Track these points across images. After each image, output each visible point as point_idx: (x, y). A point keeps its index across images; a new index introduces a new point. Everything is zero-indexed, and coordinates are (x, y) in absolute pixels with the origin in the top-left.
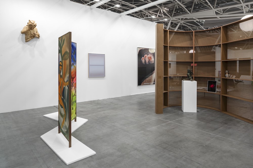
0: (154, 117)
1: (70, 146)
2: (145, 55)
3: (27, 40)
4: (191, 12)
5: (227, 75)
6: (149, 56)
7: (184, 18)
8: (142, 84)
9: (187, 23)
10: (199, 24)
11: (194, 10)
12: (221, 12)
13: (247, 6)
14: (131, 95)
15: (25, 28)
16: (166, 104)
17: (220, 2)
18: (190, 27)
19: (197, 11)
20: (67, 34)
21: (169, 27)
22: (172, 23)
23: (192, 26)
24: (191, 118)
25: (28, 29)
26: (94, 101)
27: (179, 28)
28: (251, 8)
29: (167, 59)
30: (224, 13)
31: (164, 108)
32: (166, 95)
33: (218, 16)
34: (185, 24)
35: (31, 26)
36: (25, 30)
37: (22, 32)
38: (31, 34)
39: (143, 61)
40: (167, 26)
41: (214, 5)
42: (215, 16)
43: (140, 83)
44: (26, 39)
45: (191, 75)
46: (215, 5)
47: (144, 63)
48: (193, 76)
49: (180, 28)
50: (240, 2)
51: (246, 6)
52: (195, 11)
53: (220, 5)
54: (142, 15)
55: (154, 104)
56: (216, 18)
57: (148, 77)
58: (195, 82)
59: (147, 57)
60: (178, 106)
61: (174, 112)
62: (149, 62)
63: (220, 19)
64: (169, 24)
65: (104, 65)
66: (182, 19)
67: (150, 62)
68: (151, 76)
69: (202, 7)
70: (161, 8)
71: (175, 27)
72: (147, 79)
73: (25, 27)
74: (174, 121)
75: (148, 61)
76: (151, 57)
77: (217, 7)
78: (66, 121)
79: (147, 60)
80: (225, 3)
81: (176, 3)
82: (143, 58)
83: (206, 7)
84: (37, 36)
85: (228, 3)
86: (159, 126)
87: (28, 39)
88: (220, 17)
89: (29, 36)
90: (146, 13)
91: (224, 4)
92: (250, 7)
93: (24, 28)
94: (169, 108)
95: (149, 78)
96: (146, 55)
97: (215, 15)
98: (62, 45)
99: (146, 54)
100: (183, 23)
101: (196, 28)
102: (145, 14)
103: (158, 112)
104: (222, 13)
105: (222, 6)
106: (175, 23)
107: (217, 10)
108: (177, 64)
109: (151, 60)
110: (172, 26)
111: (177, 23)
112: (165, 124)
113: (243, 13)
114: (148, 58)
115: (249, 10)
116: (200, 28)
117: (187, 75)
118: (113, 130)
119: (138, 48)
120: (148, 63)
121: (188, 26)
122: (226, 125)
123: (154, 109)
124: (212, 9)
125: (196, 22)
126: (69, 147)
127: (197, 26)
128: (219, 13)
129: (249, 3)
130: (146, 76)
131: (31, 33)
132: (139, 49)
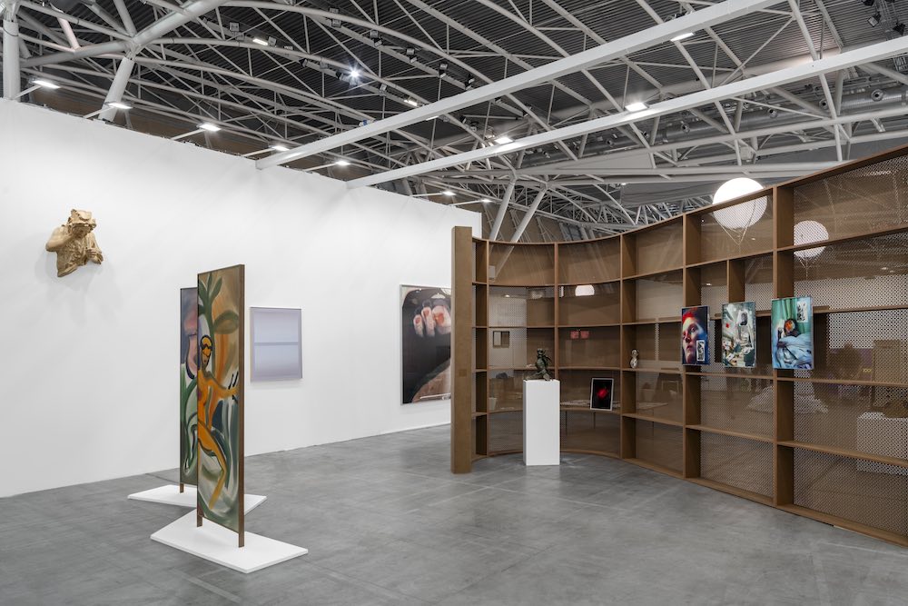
0: (448, 481)
1: (241, 544)
2: (425, 309)
3: (63, 271)
4: (581, 155)
5: (634, 362)
6: (438, 310)
7: (558, 173)
8: (415, 398)
9: (571, 191)
10: (607, 194)
11: (588, 149)
12: (672, 159)
13: (748, 141)
14: (382, 433)
15: (58, 234)
16: (481, 448)
17: (671, 124)
18: (578, 202)
19: (599, 152)
20: (231, 270)
21: (508, 202)
22: (518, 188)
23: (583, 199)
24: (542, 477)
25: (67, 236)
26: (269, 455)
27: (543, 206)
28: (759, 149)
29: (485, 322)
30: (682, 162)
31: (476, 460)
32: (481, 423)
33: (663, 172)
34: (563, 192)
35: (80, 229)
36: (60, 240)
37: (50, 246)
38: (78, 253)
39: (419, 327)
40: (502, 197)
41: (650, 133)
42: (655, 172)
43: (409, 395)
44: (60, 269)
45: (546, 365)
46: (654, 135)
47: (421, 333)
48: (556, 368)
49: (547, 205)
50: (727, 129)
51: (744, 143)
52: (591, 152)
53: (668, 135)
54: (414, 156)
55: (448, 454)
56: (658, 176)
57: (435, 376)
58: (555, 384)
59: (430, 314)
60: (516, 452)
61: (503, 468)
62: (435, 329)
63: (670, 180)
64: (510, 191)
65: (299, 344)
66: (551, 177)
67: (439, 330)
68: (442, 373)
69: (615, 140)
70: (482, 136)
71: (530, 202)
72: (431, 383)
73: (58, 229)
74: (498, 484)
75: (433, 328)
76: (441, 315)
77: (659, 142)
78: (227, 486)
79: (431, 324)
80: (684, 128)
81: (531, 122)
82: (417, 316)
83: (626, 138)
84: (96, 258)
85: (692, 130)
86: (458, 497)
87: (67, 267)
88: (670, 176)
89: (71, 259)
90: (428, 151)
91: (681, 132)
92: (756, 145)
93: (54, 234)
94: (491, 460)
95: (436, 380)
96: (429, 309)
97: (655, 167)
98: (210, 294)
99: (427, 305)
100: (557, 189)
101: (600, 207)
102: (425, 153)
103: (459, 467)
104: (676, 160)
105: (675, 140)
106: (529, 189)
107: (663, 153)
108: (528, 336)
109: (443, 325)
110: (521, 200)
111: (537, 189)
112: (473, 492)
113: (734, 163)
114: (435, 316)
115: (754, 155)
116: (612, 208)
117: (537, 365)
118: (341, 512)
119: (403, 286)
120: (433, 334)
121: (573, 199)
122: (621, 486)
123: (449, 463)
124: (645, 147)
125: (599, 187)
126: (240, 546)
127: (603, 200)
128: (667, 162)
129: (754, 134)
130: (428, 375)
131: (77, 249)
132: (406, 291)
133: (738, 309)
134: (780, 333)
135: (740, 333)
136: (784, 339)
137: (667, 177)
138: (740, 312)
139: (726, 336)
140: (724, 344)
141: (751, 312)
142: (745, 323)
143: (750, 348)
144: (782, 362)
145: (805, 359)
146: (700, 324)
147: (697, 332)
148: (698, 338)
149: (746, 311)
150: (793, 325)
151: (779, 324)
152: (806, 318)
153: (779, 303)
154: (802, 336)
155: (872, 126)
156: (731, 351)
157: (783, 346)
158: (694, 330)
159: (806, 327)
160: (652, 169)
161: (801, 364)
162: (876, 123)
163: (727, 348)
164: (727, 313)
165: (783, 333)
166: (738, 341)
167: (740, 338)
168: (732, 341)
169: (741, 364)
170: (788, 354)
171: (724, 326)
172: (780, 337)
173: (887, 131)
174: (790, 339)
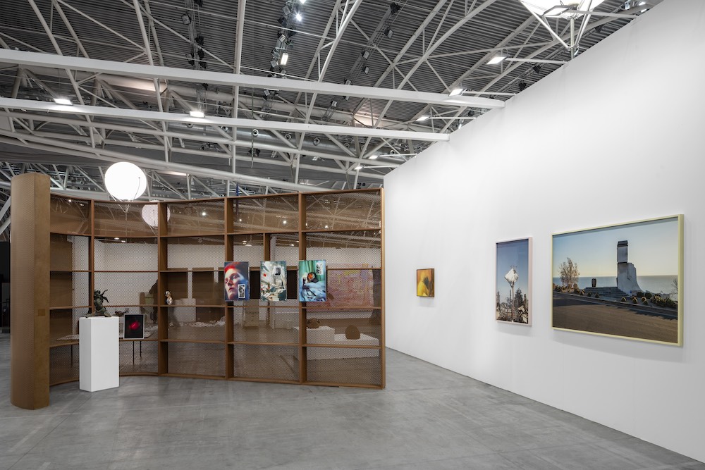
5: (170, 300)
12: (29, 127)
13: (99, 130)
28: (106, 138)
30: (36, 132)
33: (22, 137)
42: (13, 133)
51: (96, 131)
56: (17, 139)
63: (27, 145)
88: (27, 141)
92: (104, 135)
97: (14, 130)
104: (33, 129)
115: (103, 142)
124: (4, 111)
129: (103, 126)
133: (274, 265)
134: (304, 280)
135: (275, 280)
136: (307, 284)
137: (24, 142)
138: (275, 267)
139: (263, 282)
140: (262, 287)
141: (283, 267)
142: (279, 274)
143: (283, 290)
144: (306, 298)
145: (321, 296)
146: (241, 273)
147: (239, 278)
148: (239, 282)
149: (279, 266)
150: (313, 276)
151: (303, 275)
152: (322, 273)
153: (304, 263)
154: (319, 282)
155: (178, 142)
156: (268, 291)
157: (307, 288)
158: (236, 278)
159: (322, 277)
160: (11, 131)
161: (319, 298)
162: (181, 141)
163: (265, 290)
164: (265, 267)
165: (307, 281)
166: (273, 285)
167: (275, 283)
168: (269, 285)
169: (276, 299)
170: (310, 293)
171: (262, 276)
172: (304, 283)
173: (186, 148)
174: (312, 284)
